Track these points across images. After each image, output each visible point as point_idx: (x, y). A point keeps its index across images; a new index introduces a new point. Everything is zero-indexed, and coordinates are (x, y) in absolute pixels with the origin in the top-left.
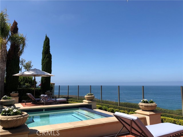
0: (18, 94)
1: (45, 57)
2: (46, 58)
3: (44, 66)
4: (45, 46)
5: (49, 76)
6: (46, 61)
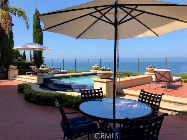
0: (16, 66)
1: (37, 31)
2: (39, 32)
3: (36, 40)
4: (36, 20)
5: (41, 50)
6: (38, 35)
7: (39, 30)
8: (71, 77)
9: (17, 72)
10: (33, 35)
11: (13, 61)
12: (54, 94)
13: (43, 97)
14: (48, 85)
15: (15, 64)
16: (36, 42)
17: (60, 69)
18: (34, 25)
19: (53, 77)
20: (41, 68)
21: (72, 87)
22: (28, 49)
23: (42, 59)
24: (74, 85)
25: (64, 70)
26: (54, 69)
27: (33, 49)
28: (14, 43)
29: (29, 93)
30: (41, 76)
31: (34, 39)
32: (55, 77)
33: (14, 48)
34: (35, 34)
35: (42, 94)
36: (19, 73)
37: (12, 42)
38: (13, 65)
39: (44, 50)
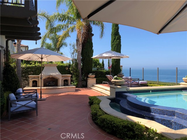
0: (95, 75)
1: (115, 39)
2: (117, 40)
3: (114, 48)
4: (115, 27)
5: (119, 58)
6: (116, 43)
7: (118, 37)
8: (151, 91)
9: (94, 80)
10: (112, 43)
11: (92, 70)
12: (123, 121)
13: (109, 123)
14: (120, 100)
15: (93, 73)
16: (114, 51)
17: (139, 79)
18: (112, 33)
19: (128, 90)
20: (114, 79)
21: (152, 111)
22: (106, 58)
23: (120, 68)
24: (155, 108)
25: (143, 80)
26: (131, 79)
27: (110, 57)
28: (93, 52)
29: (95, 113)
30: (114, 89)
31: (112, 47)
32: (130, 91)
33: (93, 57)
34: (113, 42)
35: (109, 118)
36: (96, 81)
37: (92, 52)
38: (92, 74)
39: (122, 58)
